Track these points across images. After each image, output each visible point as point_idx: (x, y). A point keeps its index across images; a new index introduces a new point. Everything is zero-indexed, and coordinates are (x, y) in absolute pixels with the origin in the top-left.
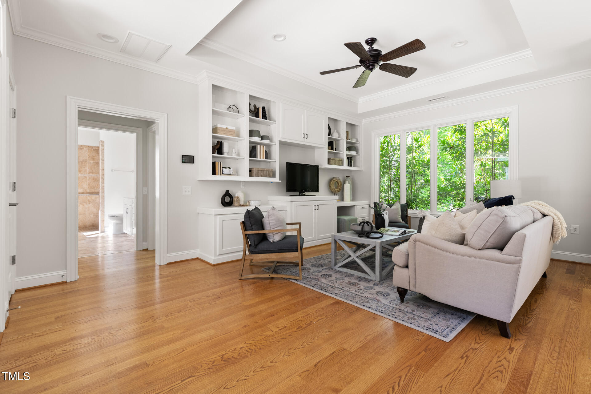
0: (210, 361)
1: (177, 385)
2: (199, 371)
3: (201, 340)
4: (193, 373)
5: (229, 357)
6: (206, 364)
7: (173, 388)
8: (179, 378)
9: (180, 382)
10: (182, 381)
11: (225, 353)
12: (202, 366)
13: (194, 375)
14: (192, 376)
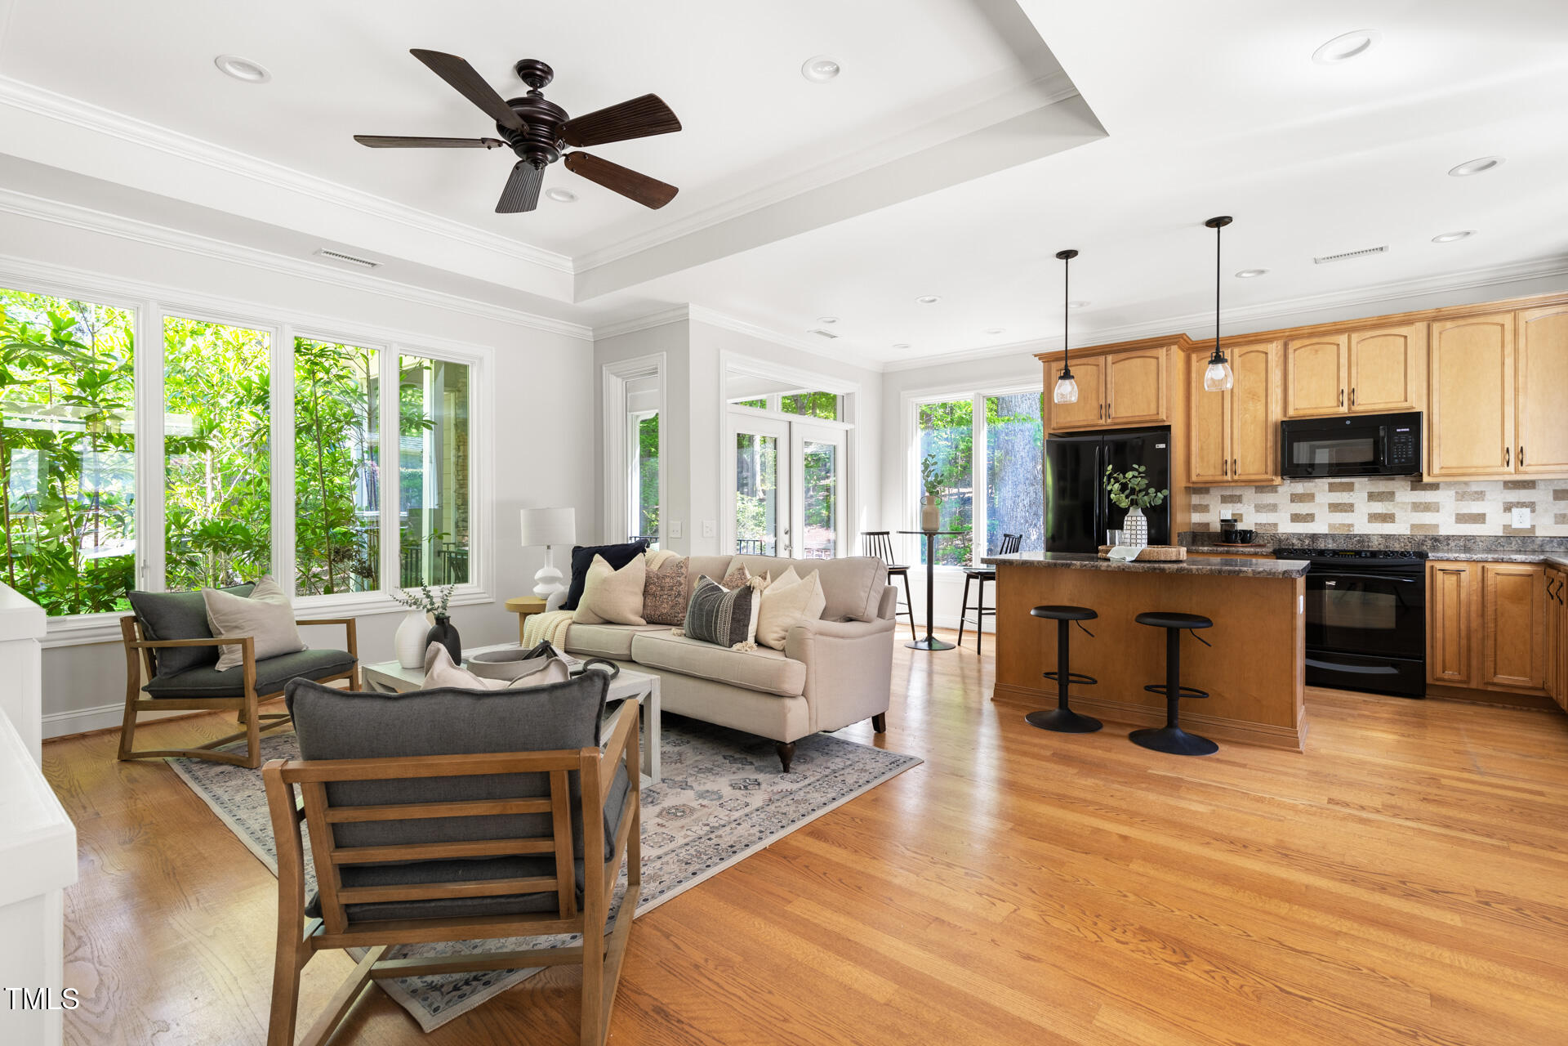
0: (1213, 978)
1: (1327, 1004)
2: (1258, 985)
3: (1166, 1025)
4: (1272, 992)
5: (1171, 953)
6: (1227, 982)
7: (1340, 1007)
8: (1310, 1008)
9: (1314, 1001)
10: (1310, 1000)
11: (1163, 963)
12: (1242, 987)
13: (1276, 989)
14: (1282, 990)
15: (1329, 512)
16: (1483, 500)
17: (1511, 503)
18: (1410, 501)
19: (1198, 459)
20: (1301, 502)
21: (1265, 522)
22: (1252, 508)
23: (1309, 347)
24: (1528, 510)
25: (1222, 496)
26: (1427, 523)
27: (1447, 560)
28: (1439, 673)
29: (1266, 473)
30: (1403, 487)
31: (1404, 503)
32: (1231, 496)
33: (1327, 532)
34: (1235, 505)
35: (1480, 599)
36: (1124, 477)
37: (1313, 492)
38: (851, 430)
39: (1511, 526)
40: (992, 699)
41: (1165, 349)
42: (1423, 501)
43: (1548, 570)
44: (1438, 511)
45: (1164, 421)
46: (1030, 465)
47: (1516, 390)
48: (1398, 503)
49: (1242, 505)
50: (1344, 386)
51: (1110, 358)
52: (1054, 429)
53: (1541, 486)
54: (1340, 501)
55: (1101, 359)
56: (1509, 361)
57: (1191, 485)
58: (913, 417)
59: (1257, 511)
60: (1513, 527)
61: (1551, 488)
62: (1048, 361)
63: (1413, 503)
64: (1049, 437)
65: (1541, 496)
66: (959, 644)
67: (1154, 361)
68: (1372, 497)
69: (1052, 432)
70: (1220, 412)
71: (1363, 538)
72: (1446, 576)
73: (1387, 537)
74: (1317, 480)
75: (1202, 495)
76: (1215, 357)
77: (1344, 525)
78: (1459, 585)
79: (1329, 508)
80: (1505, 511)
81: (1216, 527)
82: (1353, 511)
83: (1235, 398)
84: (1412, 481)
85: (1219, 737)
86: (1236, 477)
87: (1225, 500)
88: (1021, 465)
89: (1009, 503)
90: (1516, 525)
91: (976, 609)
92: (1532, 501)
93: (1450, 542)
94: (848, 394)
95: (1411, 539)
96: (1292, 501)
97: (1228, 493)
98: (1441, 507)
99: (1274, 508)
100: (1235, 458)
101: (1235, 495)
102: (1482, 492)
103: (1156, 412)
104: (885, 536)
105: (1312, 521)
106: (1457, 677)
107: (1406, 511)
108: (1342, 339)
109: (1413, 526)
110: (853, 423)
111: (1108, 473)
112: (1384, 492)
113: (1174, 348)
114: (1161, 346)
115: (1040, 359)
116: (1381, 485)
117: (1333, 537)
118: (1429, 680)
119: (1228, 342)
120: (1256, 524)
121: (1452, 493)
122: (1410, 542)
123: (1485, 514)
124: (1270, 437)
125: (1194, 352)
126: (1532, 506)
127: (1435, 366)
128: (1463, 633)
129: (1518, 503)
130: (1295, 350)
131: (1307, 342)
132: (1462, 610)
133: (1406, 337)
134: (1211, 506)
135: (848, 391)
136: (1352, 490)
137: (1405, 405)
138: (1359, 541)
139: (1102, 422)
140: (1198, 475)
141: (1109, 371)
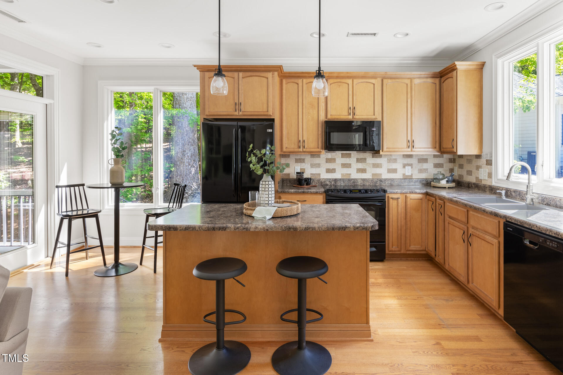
15: (342, 168)
16: (396, 163)
17: (405, 164)
18: (372, 163)
19: (286, 139)
20: (330, 162)
21: (315, 173)
22: (309, 166)
23: (337, 84)
24: (410, 167)
25: (295, 159)
26: (378, 173)
27: (394, 193)
28: (391, 248)
29: (318, 148)
30: (369, 156)
31: (369, 164)
32: (300, 159)
33: (341, 178)
34: (302, 164)
35: (405, 211)
36: (261, 153)
37: (335, 157)
38: (51, 104)
39: (405, 174)
40: (160, 341)
41: (271, 73)
42: (376, 163)
43: (427, 196)
44: (381, 168)
45: (271, 116)
46: (191, 135)
47: (411, 114)
48: (368, 163)
49: (305, 164)
50: (351, 106)
51: (241, 74)
52: (207, 116)
53: (414, 157)
54: (346, 163)
55: (236, 74)
56: (409, 101)
57: (283, 153)
58: (109, 101)
59: (312, 167)
60: (406, 175)
61: (417, 158)
62: (203, 71)
63: (373, 164)
64: (204, 121)
65: (414, 161)
66: (141, 264)
67: (265, 79)
68: (358, 160)
69: (206, 117)
70: (297, 114)
71: (355, 180)
72: (393, 201)
73: (364, 180)
74: (336, 152)
75: (286, 159)
76: (318, 73)
77: (347, 174)
78: (398, 205)
79: (342, 166)
80: (403, 168)
81: (294, 176)
82: (351, 167)
83: (304, 107)
84: (372, 153)
85: (325, 339)
86: (304, 150)
87: (298, 161)
88: (187, 135)
89: (180, 155)
90: (407, 174)
91: (153, 237)
92: (412, 163)
93: (386, 182)
94: (47, 76)
95: (372, 180)
96: (327, 162)
97: (298, 157)
98: (382, 165)
99: (318, 166)
100: (304, 139)
101: (302, 159)
102: (396, 159)
103: (266, 110)
104: (81, 188)
105: (335, 172)
106: (397, 249)
107: (370, 167)
108: (350, 81)
109: (373, 175)
110: (53, 98)
111: (249, 150)
112: (362, 158)
113: (276, 73)
114: (269, 71)
115: (198, 69)
116: (361, 155)
117: (343, 180)
118: (387, 252)
119: (300, 75)
120: (311, 174)
121: (386, 159)
122: (372, 182)
123: (397, 169)
124: (320, 129)
125: (284, 78)
126: (411, 165)
127: (385, 99)
128: (399, 227)
129: (407, 164)
130: (331, 84)
131: (336, 80)
132: (399, 217)
133: (374, 84)
134: (291, 165)
135: (48, 74)
136: (350, 157)
137: (374, 117)
138: (353, 182)
139: (237, 113)
140: (286, 148)
141: (240, 82)
